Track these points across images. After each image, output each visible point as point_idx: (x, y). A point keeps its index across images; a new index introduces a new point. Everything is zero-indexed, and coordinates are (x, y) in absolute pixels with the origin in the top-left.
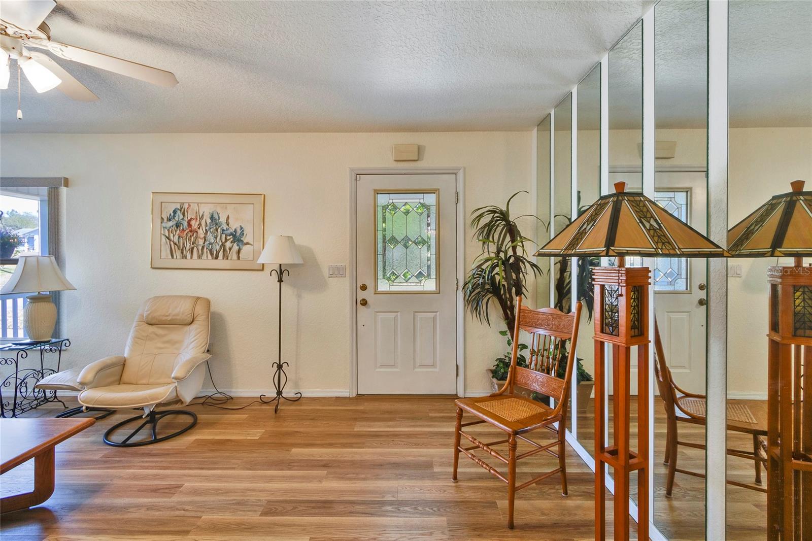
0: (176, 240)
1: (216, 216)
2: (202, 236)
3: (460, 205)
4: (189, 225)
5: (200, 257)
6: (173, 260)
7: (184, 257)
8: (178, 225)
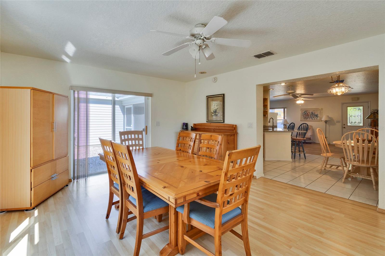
0: (305, 116)
1: (312, 112)
2: (310, 116)
3: (369, 109)
4: (307, 114)
5: (309, 119)
8: (305, 114)
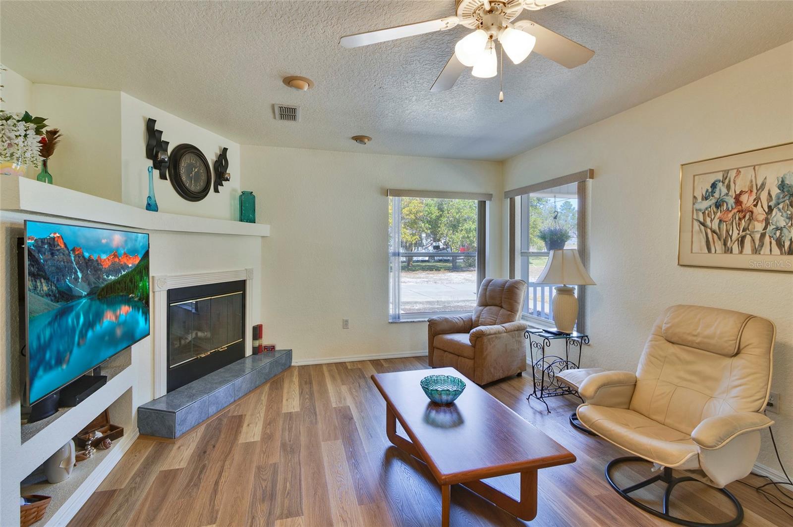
0: (715, 226)
2: (762, 217)
4: (738, 201)
5: (756, 251)
6: (710, 254)
7: (728, 250)
8: (718, 205)
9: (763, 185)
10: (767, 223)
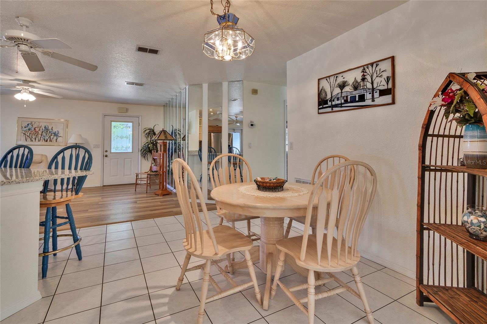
0: (28, 135)
1: (47, 127)
2: (41, 133)
3: (140, 126)
4: (35, 130)
5: (39, 141)
6: (26, 142)
7: (32, 141)
8: (29, 130)
9: (41, 126)
10: (42, 135)
